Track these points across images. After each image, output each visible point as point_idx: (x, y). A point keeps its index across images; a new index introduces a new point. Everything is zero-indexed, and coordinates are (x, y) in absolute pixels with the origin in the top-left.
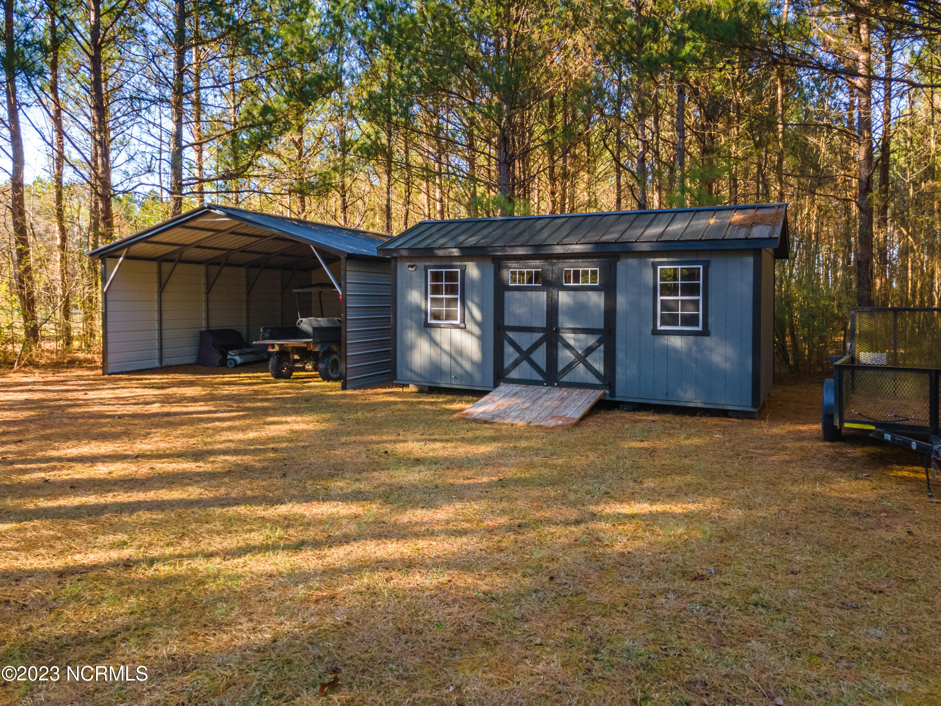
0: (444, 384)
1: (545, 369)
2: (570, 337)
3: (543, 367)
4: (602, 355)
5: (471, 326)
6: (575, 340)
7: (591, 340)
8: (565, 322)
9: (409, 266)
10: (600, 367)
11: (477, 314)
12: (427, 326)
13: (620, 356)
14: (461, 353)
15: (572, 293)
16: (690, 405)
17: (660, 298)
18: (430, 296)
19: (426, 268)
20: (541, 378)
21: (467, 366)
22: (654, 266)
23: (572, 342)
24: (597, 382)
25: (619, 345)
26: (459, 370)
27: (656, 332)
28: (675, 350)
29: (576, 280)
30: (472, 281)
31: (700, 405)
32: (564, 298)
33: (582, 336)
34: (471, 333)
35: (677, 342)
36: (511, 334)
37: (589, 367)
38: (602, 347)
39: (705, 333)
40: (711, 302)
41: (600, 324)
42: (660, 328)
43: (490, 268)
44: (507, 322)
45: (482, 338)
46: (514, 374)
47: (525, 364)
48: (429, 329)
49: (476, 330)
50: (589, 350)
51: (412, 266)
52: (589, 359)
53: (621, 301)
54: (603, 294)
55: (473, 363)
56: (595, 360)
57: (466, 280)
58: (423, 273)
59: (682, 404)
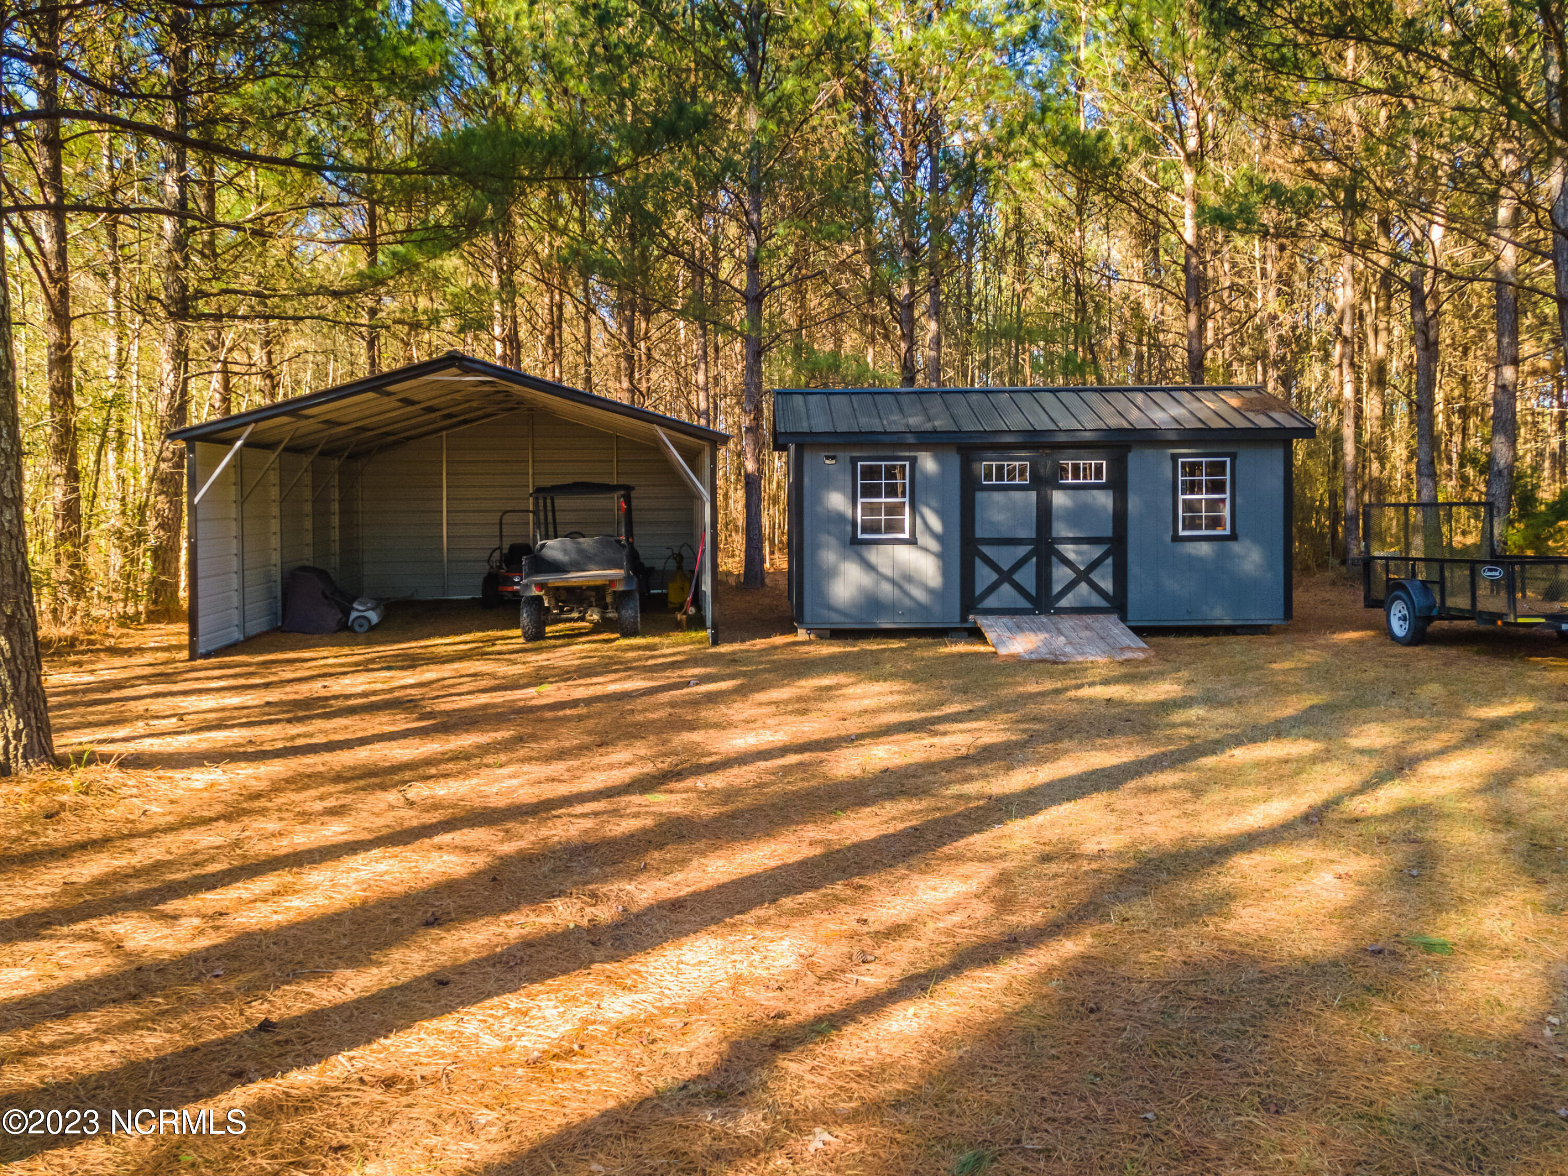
0: (885, 624)
1: (1034, 593)
2: (1069, 551)
3: (1032, 589)
4: (1110, 570)
5: (925, 540)
6: (1077, 552)
7: (1096, 552)
8: (1061, 529)
9: (828, 458)
10: (1107, 585)
11: (935, 523)
12: (855, 542)
13: (1134, 569)
14: (909, 578)
15: (1070, 492)
16: (1218, 623)
17: (1181, 497)
18: (860, 500)
19: (854, 461)
20: (1028, 605)
21: (919, 594)
22: (1175, 458)
23: (1072, 556)
24: (1103, 604)
25: (1132, 556)
26: (907, 602)
27: (1176, 538)
28: (1200, 559)
29: (1076, 476)
30: (927, 478)
31: (1228, 622)
32: (1059, 499)
33: (1085, 547)
34: (925, 549)
35: (1204, 549)
36: (987, 550)
37: (1094, 586)
38: (1109, 561)
39: (1233, 537)
40: (1239, 500)
41: (1108, 532)
42: (1182, 533)
43: (955, 461)
44: (979, 534)
45: (941, 556)
46: (991, 602)
47: (1006, 588)
48: (858, 547)
49: (934, 545)
50: (1094, 565)
51: (833, 458)
52: (1094, 576)
53: (1134, 504)
54: (1111, 493)
55: (930, 591)
56: (1103, 577)
57: (918, 475)
58: (849, 467)
59: (1208, 623)
